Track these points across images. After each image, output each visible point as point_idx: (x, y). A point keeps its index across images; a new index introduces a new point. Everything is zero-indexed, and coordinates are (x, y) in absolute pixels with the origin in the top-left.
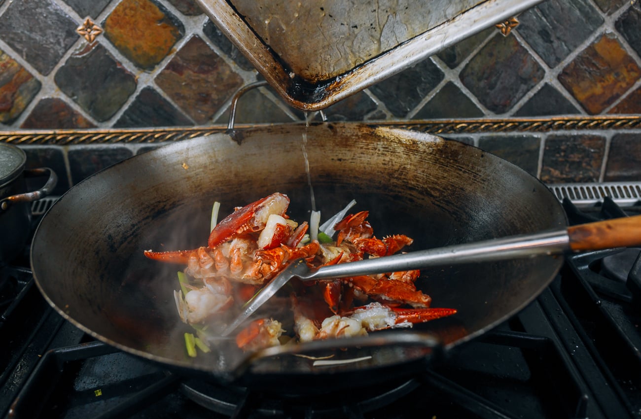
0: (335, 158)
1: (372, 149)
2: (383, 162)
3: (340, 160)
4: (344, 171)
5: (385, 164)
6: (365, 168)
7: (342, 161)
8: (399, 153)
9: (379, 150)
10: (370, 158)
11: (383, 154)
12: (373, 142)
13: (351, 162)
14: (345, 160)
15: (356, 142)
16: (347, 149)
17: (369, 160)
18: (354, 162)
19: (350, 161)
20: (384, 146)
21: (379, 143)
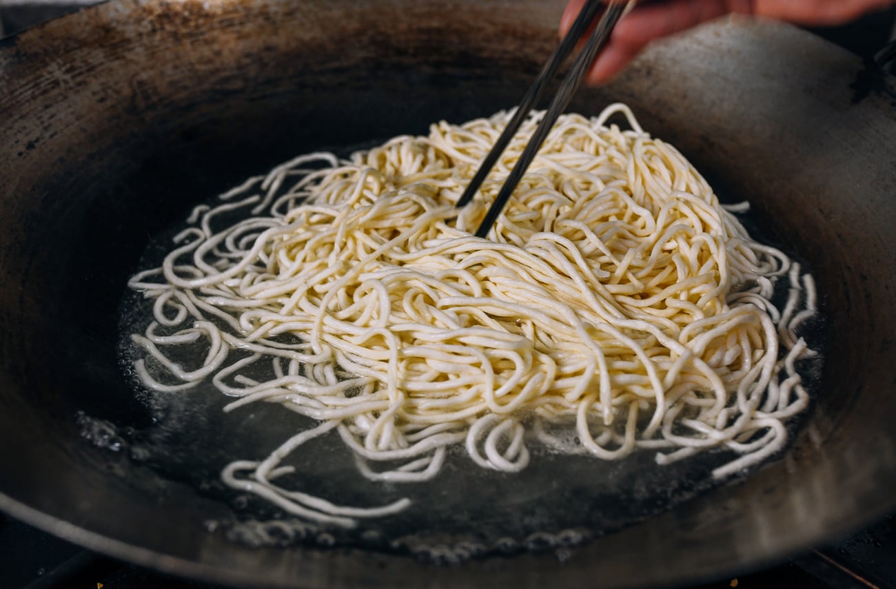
0: (22, 148)
1: (53, 88)
2: (97, 97)
3: (30, 146)
4: (62, 160)
5: (102, 100)
6: (83, 130)
7: (36, 145)
8: (102, 64)
9: (66, 82)
10: (70, 106)
11: (79, 84)
12: (38, 73)
13: (52, 136)
14: (37, 140)
15: (12, 92)
16: (16, 117)
17: (70, 110)
18: (56, 133)
19: (47, 135)
20: (63, 69)
21: (50, 69)
